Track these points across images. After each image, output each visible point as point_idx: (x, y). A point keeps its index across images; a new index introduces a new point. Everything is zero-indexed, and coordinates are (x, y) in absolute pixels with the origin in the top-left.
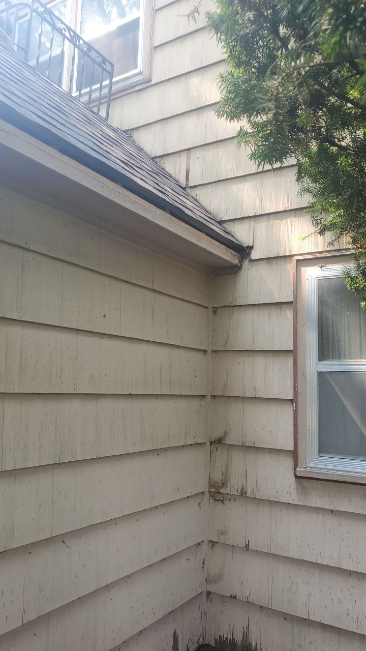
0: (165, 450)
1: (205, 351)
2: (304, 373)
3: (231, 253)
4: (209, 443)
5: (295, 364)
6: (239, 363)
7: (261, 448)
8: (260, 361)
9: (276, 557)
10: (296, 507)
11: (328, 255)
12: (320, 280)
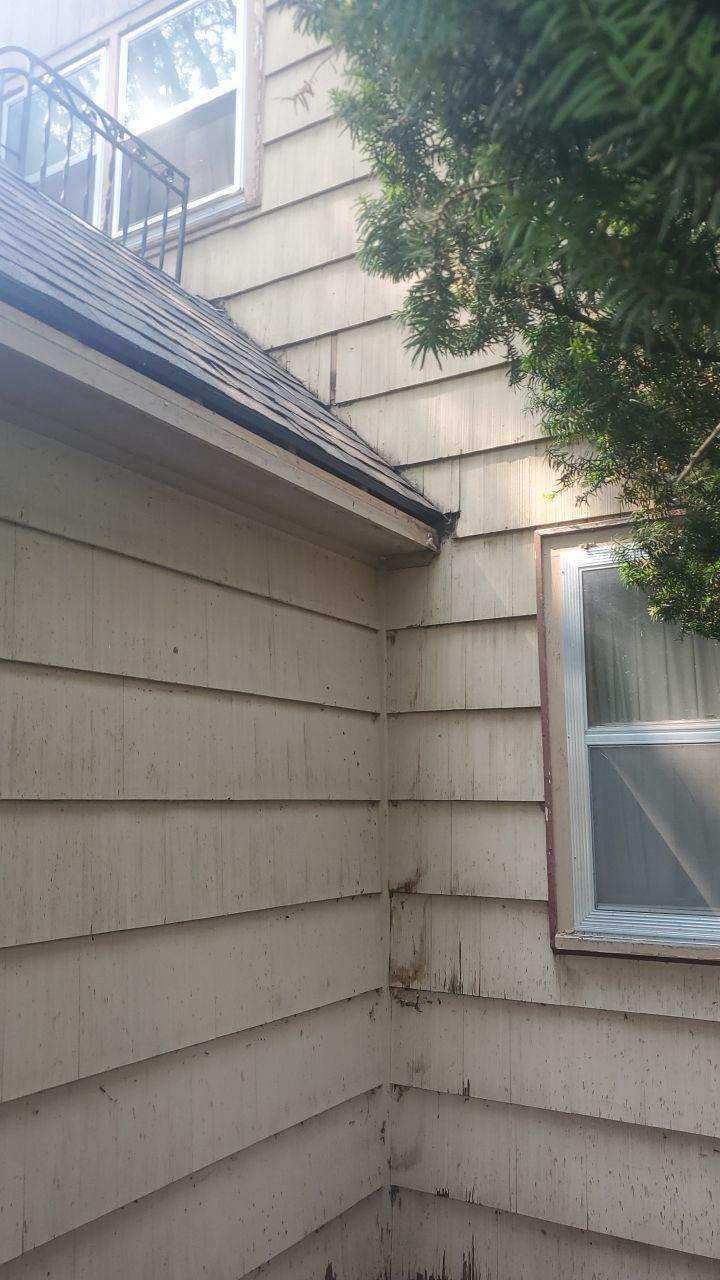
0: (300, 908)
1: (375, 715)
2: (563, 751)
3: (419, 526)
4: (386, 894)
5: (546, 734)
6: (440, 736)
7: (487, 899)
8: (480, 731)
9: (523, 1109)
10: (557, 1010)
11: (600, 525)
12: (586, 573)
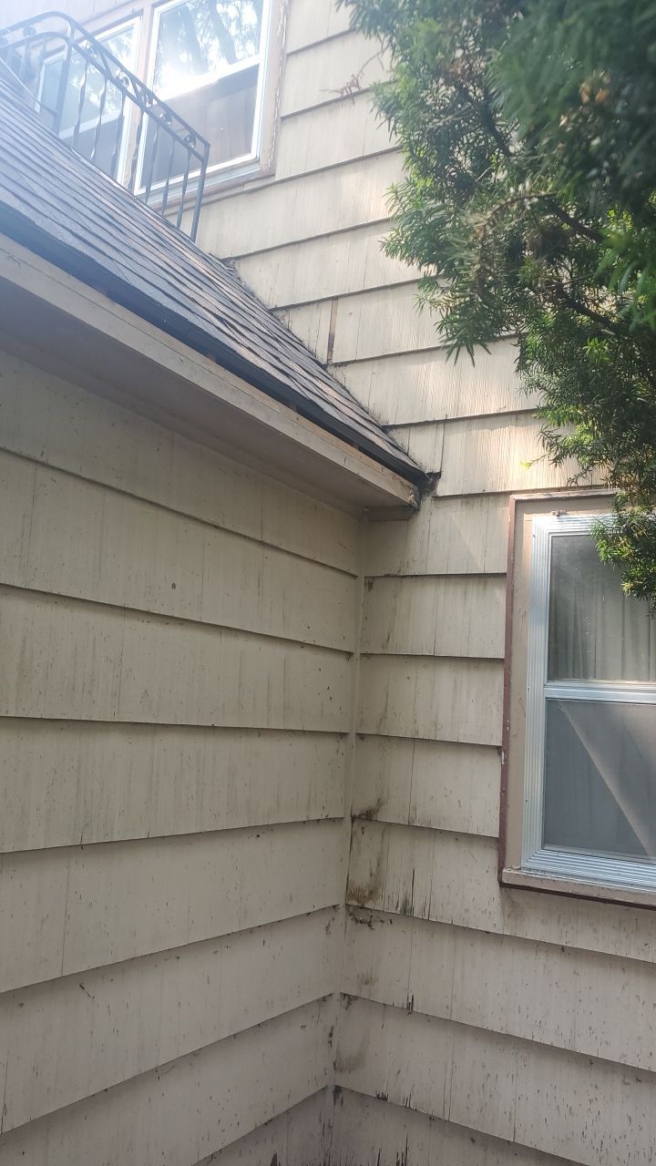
0: (270, 828)
1: (349, 655)
2: (522, 701)
3: (401, 483)
4: (348, 819)
5: (507, 685)
6: (409, 678)
7: (441, 831)
8: (445, 676)
9: (460, 1027)
10: (499, 938)
11: (572, 495)
12: (555, 538)
